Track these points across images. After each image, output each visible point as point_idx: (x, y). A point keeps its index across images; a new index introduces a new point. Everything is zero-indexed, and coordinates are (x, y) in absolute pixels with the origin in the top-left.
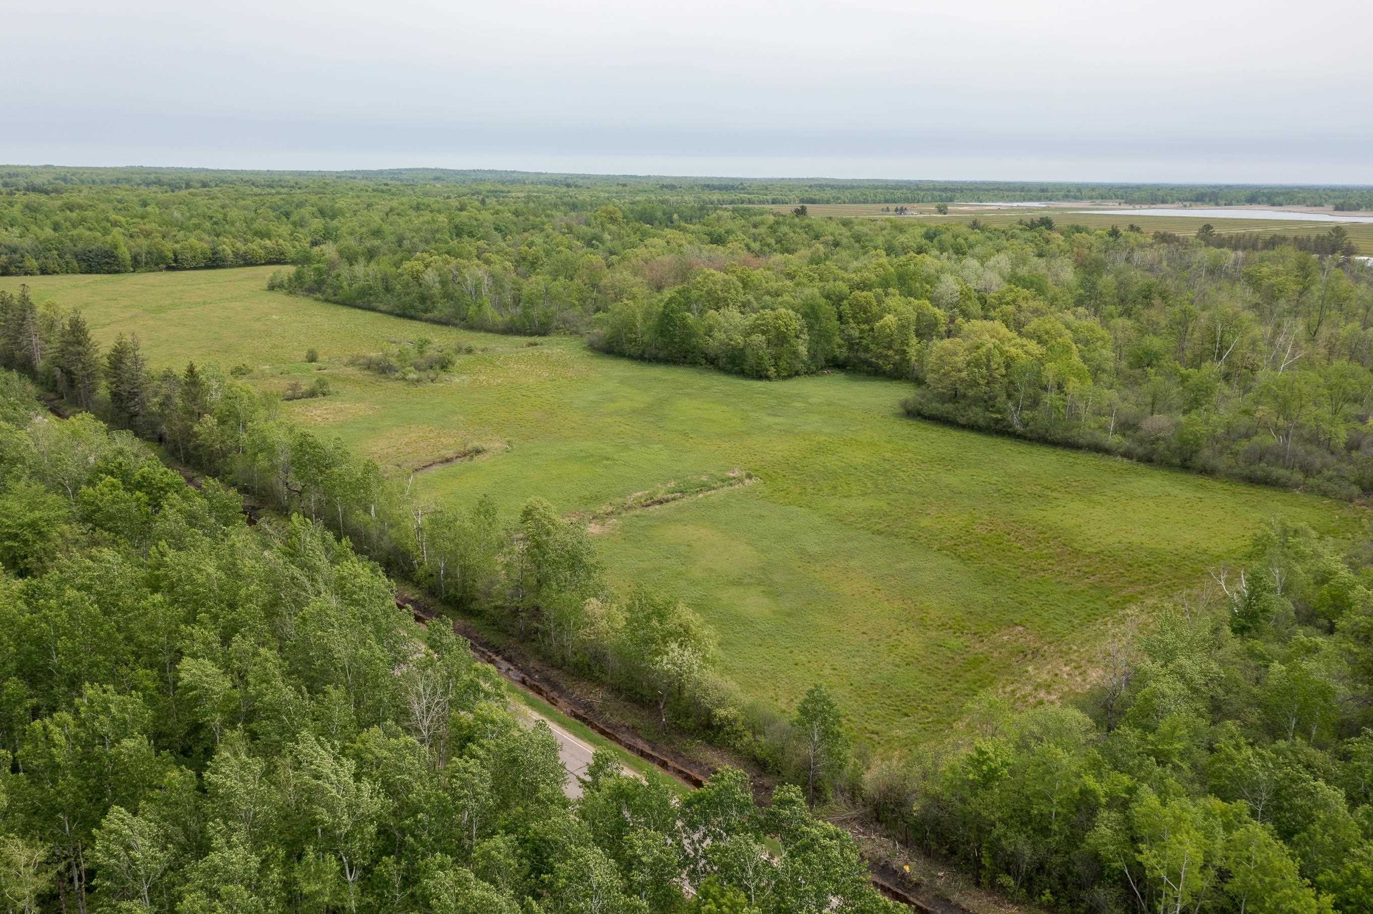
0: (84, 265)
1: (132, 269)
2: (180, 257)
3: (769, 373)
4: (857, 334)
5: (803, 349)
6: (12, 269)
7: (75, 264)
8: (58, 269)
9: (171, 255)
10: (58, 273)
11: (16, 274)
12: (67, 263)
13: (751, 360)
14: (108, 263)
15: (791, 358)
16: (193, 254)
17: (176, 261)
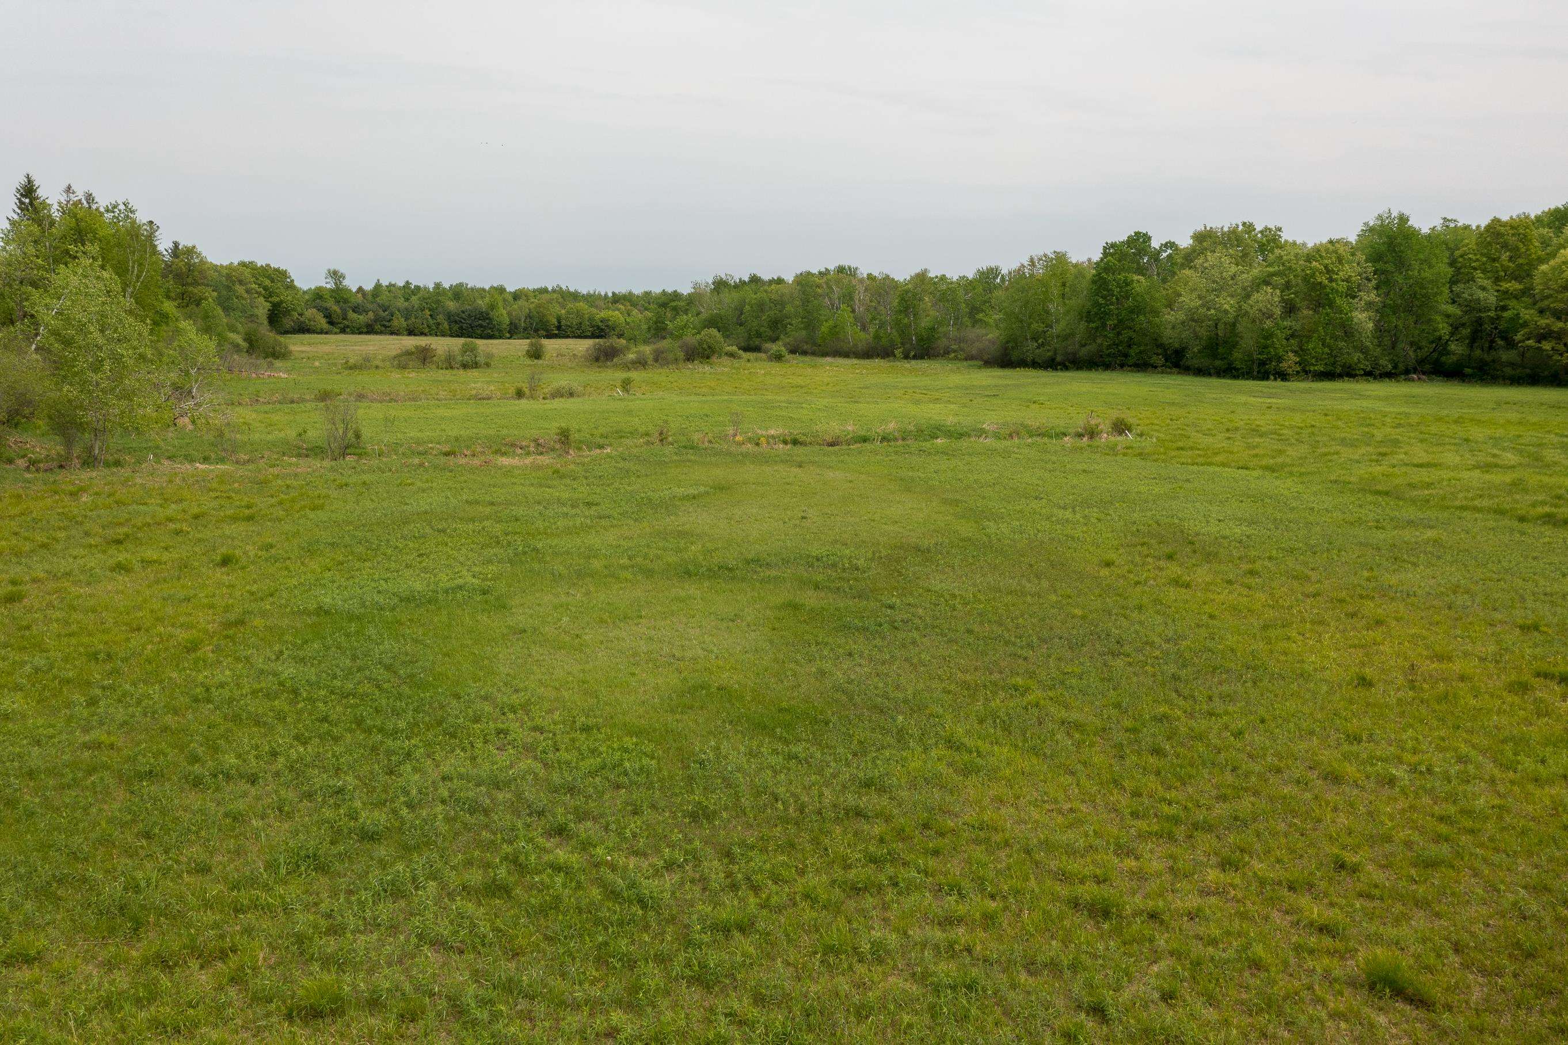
0: (456, 327)
1: (508, 335)
2: (563, 322)
3: (1284, 365)
4: (1490, 298)
5: (1363, 319)
6: (378, 327)
7: (446, 325)
8: (427, 330)
9: (555, 321)
10: (426, 335)
11: (381, 333)
12: (439, 324)
13: (1248, 342)
14: (481, 326)
15: (1336, 338)
16: (578, 320)
17: (559, 328)
